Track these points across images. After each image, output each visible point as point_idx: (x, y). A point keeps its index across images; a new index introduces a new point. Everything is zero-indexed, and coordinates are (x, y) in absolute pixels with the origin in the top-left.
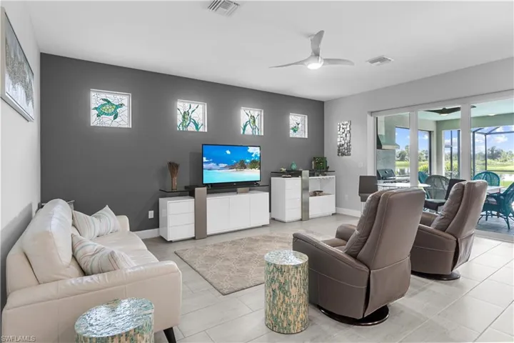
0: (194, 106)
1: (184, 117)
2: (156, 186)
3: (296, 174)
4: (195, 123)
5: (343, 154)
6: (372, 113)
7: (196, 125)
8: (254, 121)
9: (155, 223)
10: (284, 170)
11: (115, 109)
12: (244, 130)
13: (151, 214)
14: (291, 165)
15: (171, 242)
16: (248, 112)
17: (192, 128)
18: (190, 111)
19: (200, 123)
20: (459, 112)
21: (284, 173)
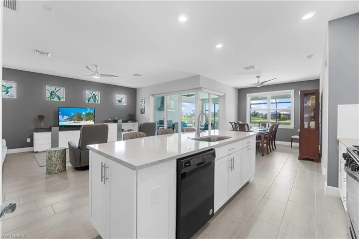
0: (57, 89)
1: (51, 94)
2: (32, 127)
3: (116, 121)
4: (58, 97)
5: (142, 113)
6: (152, 95)
7: (59, 98)
8: (95, 97)
9: (31, 144)
10: (110, 119)
11: (7, 89)
12: (89, 101)
13: (29, 140)
14: (115, 117)
15: (37, 152)
16: (91, 92)
17: (56, 99)
18: (55, 91)
19: (61, 97)
20: (194, 96)
21: (110, 121)
